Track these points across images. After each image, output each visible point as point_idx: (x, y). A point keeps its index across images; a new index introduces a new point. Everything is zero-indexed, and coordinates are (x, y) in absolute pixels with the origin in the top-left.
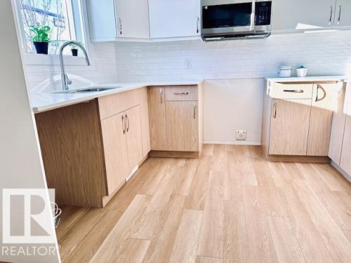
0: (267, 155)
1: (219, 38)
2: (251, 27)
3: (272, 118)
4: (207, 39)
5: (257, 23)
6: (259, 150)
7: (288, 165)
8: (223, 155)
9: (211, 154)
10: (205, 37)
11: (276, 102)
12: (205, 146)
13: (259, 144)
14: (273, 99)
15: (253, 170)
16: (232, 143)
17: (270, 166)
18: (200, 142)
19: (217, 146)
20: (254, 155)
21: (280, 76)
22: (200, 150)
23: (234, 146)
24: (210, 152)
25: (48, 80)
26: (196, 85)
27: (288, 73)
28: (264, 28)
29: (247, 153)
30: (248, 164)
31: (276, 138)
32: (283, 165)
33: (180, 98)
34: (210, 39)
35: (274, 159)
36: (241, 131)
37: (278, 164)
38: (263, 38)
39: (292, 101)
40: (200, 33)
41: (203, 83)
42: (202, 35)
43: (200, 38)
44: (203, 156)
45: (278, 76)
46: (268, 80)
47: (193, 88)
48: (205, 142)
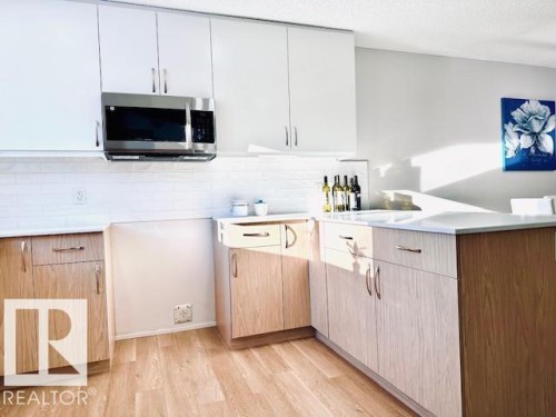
0: (229, 341)
1: (137, 157)
2: (187, 145)
3: (232, 278)
4: (114, 157)
5: (195, 139)
6: (215, 334)
7: (262, 350)
8: (156, 356)
9: (134, 359)
10: (111, 153)
11: (235, 254)
12: (119, 344)
13: (214, 324)
14: (231, 249)
15: (212, 372)
16: (169, 330)
17: (237, 357)
18: (111, 338)
19: (143, 340)
20: (209, 345)
21: (234, 214)
22: (111, 355)
23: (173, 336)
24: (131, 355)
26: (101, 233)
27: (244, 210)
29: (198, 344)
30: (201, 363)
31: (240, 309)
32: (255, 353)
33: (66, 257)
34: (119, 157)
35: (240, 344)
36: (183, 306)
37: (247, 352)
38: (204, 161)
39: (260, 249)
40: (101, 147)
41: (111, 227)
42: (106, 149)
43: (103, 155)
44: (117, 365)
45: (231, 214)
46: (219, 221)
48: (119, 337)
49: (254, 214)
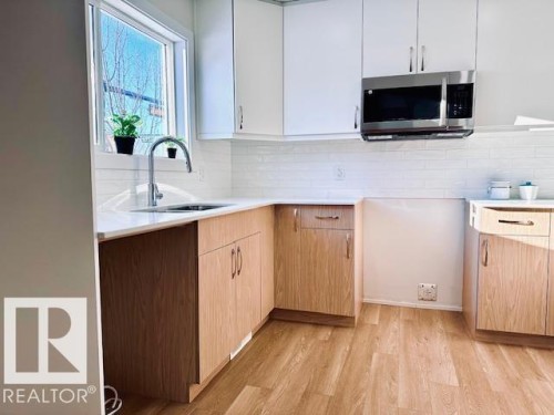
0: (473, 330)
1: (390, 137)
2: (441, 121)
3: (481, 265)
4: (370, 138)
5: (450, 115)
6: (460, 320)
7: (512, 350)
8: (396, 326)
9: (377, 323)
10: (366, 134)
11: (486, 240)
12: (365, 306)
13: (459, 309)
14: (481, 234)
15: (449, 356)
16: (413, 305)
17: (480, 350)
18: (357, 298)
19: (387, 308)
20: (451, 328)
21: (492, 196)
22: (357, 314)
23: (415, 311)
24: (374, 319)
25: (129, 191)
26: (351, 206)
27: (506, 193)
28: (462, 122)
29: (439, 325)
30: (439, 344)
31: (488, 301)
32: (503, 351)
33: (325, 224)
34: (375, 138)
35: (485, 336)
36: (428, 285)
37: (494, 347)
38: (461, 137)
39: (515, 238)
40: (359, 129)
41: (364, 202)
42: (362, 131)
43: (360, 136)
44: (361, 323)
45: (488, 196)
46: (472, 202)
47: (346, 210)
48: (366, 300)
49: (519, 197)
